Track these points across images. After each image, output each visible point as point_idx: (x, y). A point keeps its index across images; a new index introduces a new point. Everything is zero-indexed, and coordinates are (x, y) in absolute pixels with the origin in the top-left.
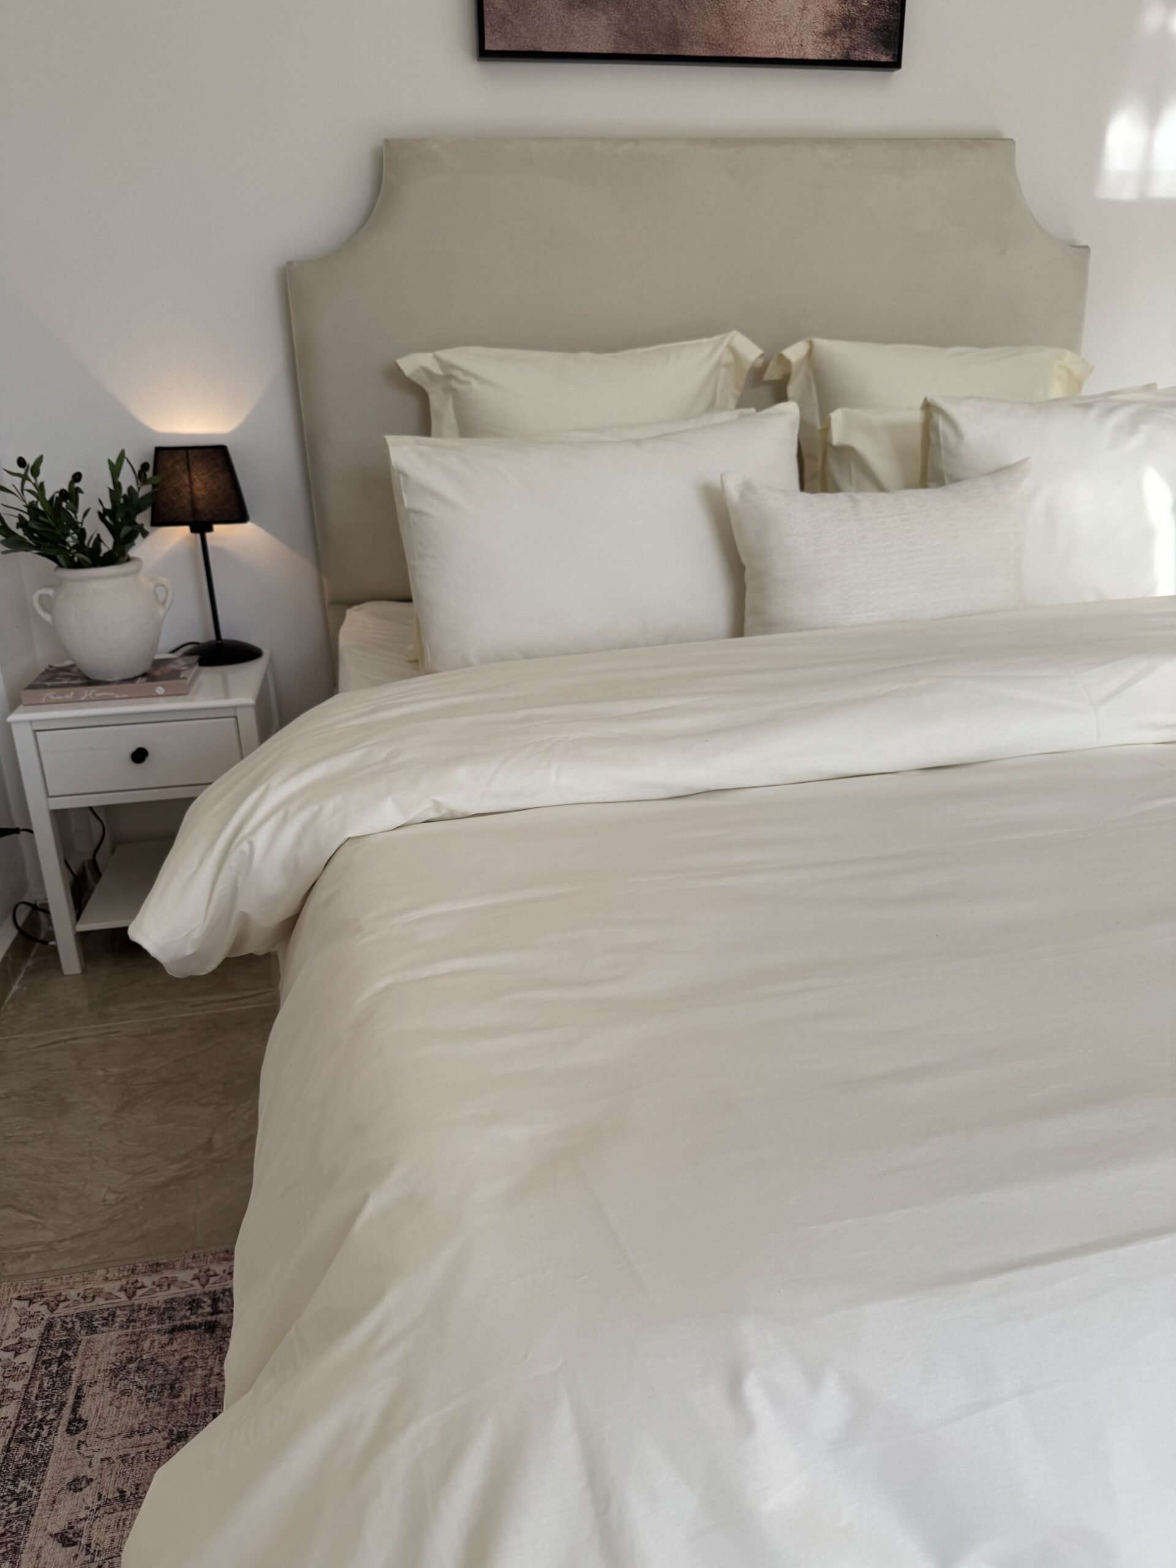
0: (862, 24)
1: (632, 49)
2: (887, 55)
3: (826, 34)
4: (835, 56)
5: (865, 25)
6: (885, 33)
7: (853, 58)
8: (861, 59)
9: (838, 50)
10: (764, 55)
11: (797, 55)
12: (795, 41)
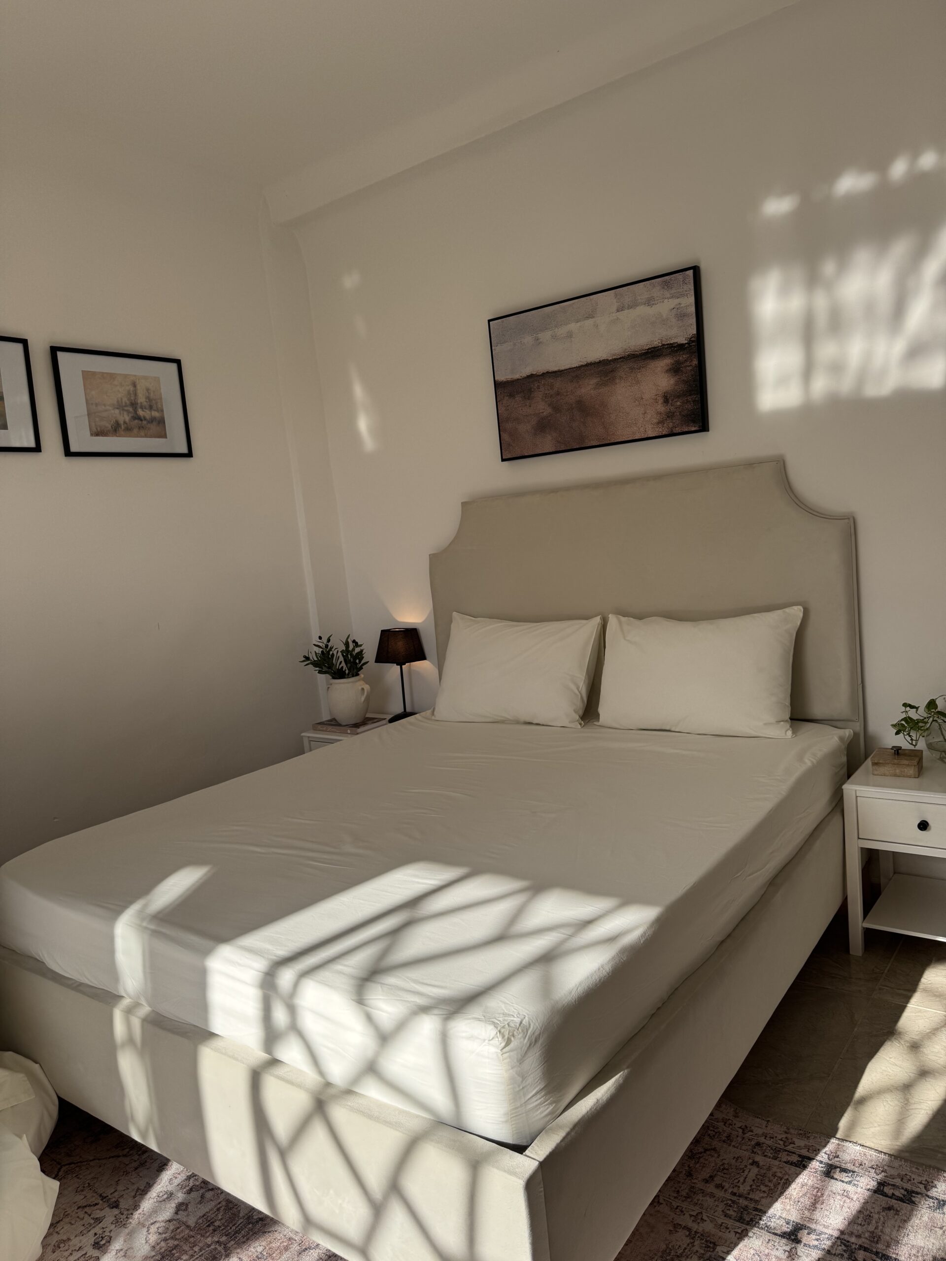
0: (678, 414)
1: (563, 448)
2: (695, 427)
3: (658, 423)
4: (664, 433)
5: (680, 414)
6: (693, 416)
7: (675, 432)
8: (680, 432)
9: (666, 429)
10: (626, 440)
11: (643, 436)
12: (642, 429)
